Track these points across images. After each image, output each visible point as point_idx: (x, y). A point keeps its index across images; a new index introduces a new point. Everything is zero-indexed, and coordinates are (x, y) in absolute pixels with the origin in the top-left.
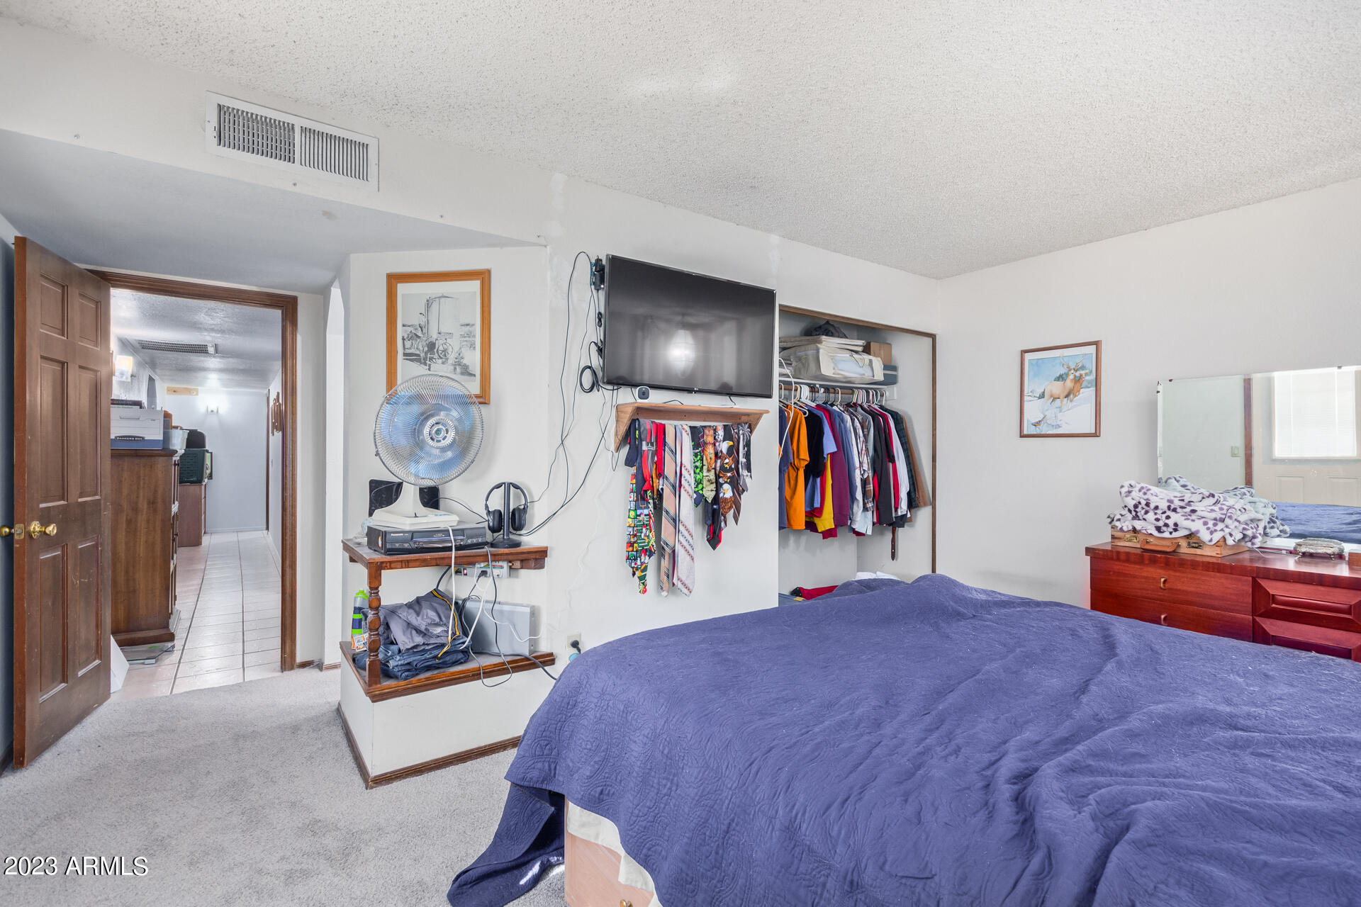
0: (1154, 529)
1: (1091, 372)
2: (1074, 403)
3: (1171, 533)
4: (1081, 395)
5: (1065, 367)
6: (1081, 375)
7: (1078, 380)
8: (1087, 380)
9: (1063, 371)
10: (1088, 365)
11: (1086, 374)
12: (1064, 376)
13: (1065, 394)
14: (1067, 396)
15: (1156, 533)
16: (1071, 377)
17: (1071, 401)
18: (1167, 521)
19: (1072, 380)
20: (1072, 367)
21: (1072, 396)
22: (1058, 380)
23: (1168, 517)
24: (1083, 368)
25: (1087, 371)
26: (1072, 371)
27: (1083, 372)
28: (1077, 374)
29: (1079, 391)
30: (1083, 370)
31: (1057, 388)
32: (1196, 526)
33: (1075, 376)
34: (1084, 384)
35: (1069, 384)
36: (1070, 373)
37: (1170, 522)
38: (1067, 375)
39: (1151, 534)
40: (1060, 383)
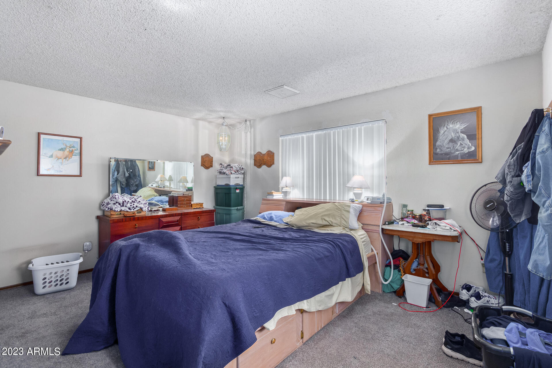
0: (128, 209)
1: (77, 149)
2: (69, 162)
3: (134, 210)
4: (72, 159)
5: (64, 145)
6: (73, 150)
7: (71, 152)
8: (75, 153)
9: (63, 147)
10: (76, 146)
11: (75, 150)
12: (64, 149)
13: (64, 157)
14: (65, 158)
15: (129, 211)
16: (68, 150)
17: (67, 161)
18: (134, 206)
19: (68, 151)
20: (68, 146)
21: (68, 158)
22: (60, 151)
23: (134, 204)
24: (73, 147)
25: (76, 149)
26: (68, 148)
27: (74, 149)
28: (71, 149)
29: (71, 157)
30: (73, 148)
31: (60, 154)
32: (142, 206)
33: (70, 150)
34: (74, 154)
35: (66, 152)
36: (67, 148)
37: (135, 206)
38: (65, 149)
39: (128, 211)
40: (61, 152)
